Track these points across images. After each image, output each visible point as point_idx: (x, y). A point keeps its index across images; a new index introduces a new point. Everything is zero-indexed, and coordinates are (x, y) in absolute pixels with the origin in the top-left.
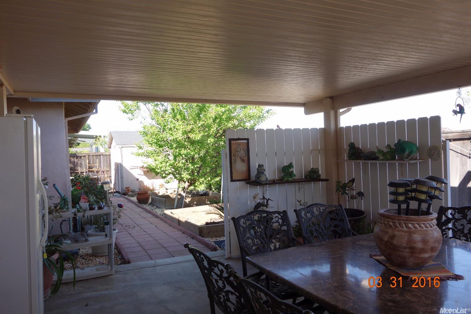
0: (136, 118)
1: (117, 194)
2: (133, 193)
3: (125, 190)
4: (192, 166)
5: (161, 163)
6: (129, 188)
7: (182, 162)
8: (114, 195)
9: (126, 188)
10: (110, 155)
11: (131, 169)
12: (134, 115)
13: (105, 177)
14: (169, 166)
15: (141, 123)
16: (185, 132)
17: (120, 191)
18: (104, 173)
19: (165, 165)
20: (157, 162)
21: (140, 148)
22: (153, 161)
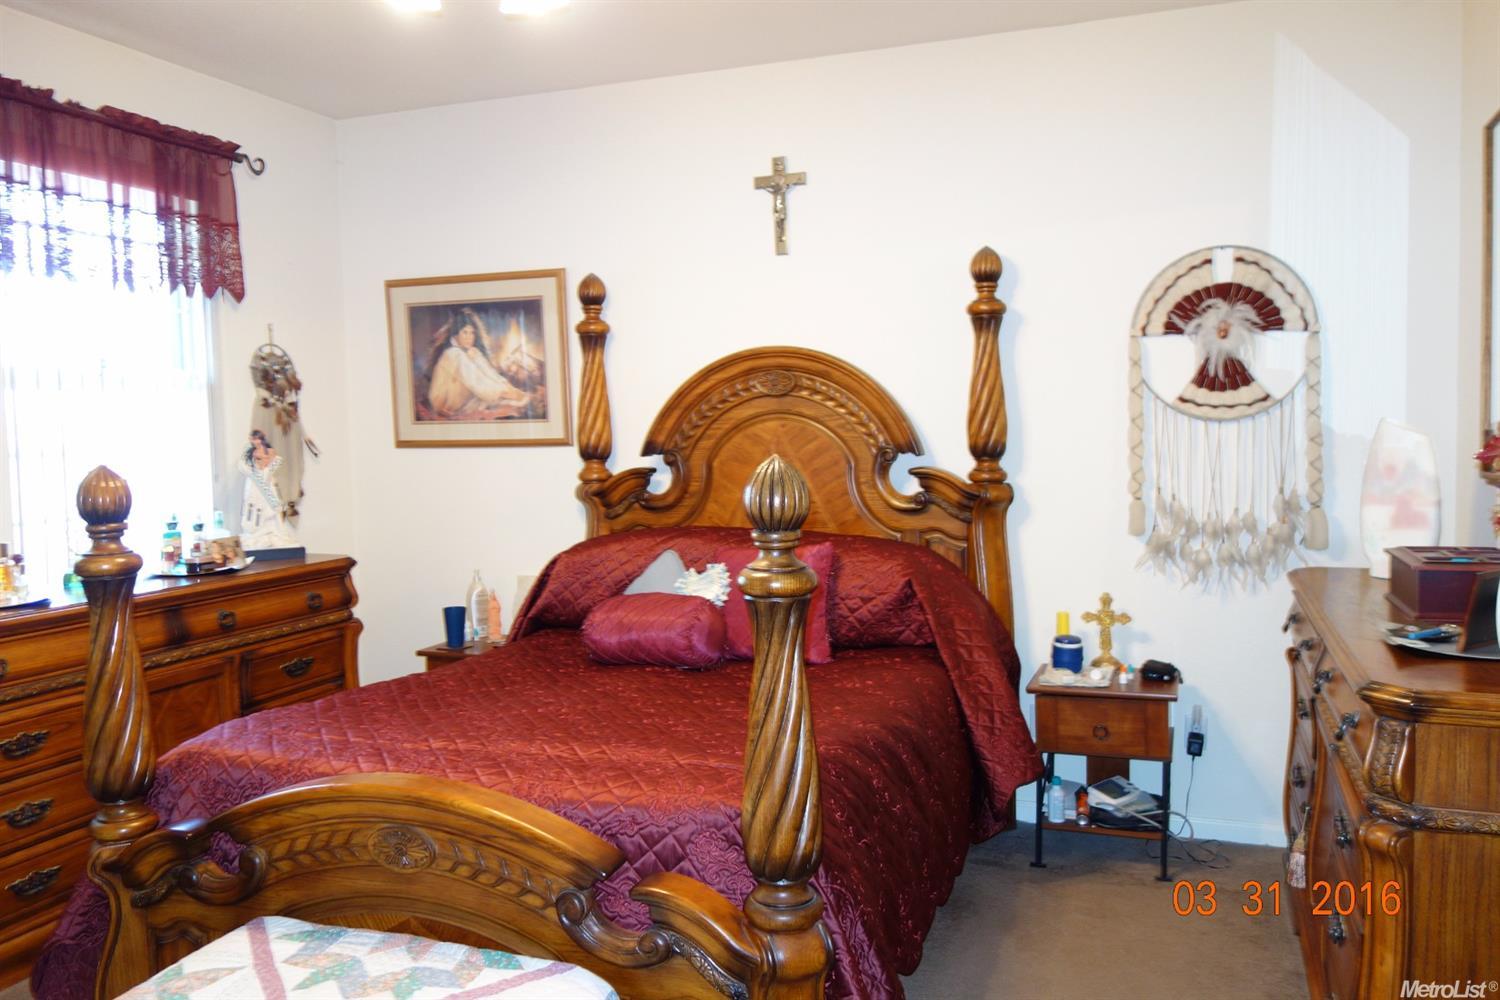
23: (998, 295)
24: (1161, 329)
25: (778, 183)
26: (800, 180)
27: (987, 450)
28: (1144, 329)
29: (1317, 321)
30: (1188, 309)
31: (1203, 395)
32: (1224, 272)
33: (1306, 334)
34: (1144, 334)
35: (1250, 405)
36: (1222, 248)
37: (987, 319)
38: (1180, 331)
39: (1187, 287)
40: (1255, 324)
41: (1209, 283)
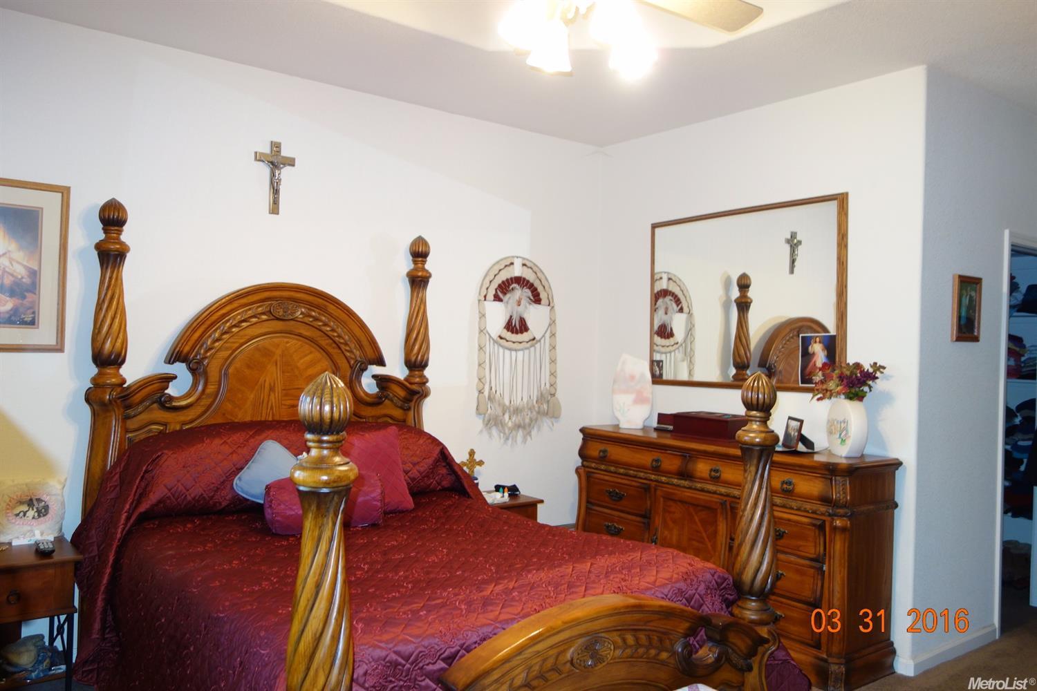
23: (427, 266)
24: (492, 298)
25: (276, 161)
26: (291, 162)
27: (416, 364)
28: (485, 297)
29: (553, 301)
30: (504, 288)
31: (508, 335)
32: (517, 271)
33: (549, 308)
34: (485, 300)
35: (527, 342)
36: (517, 257)
37: (418, 281)
38: (500, 300)
39: (504, 276)
40: (530, 299)
41: (513, 276)
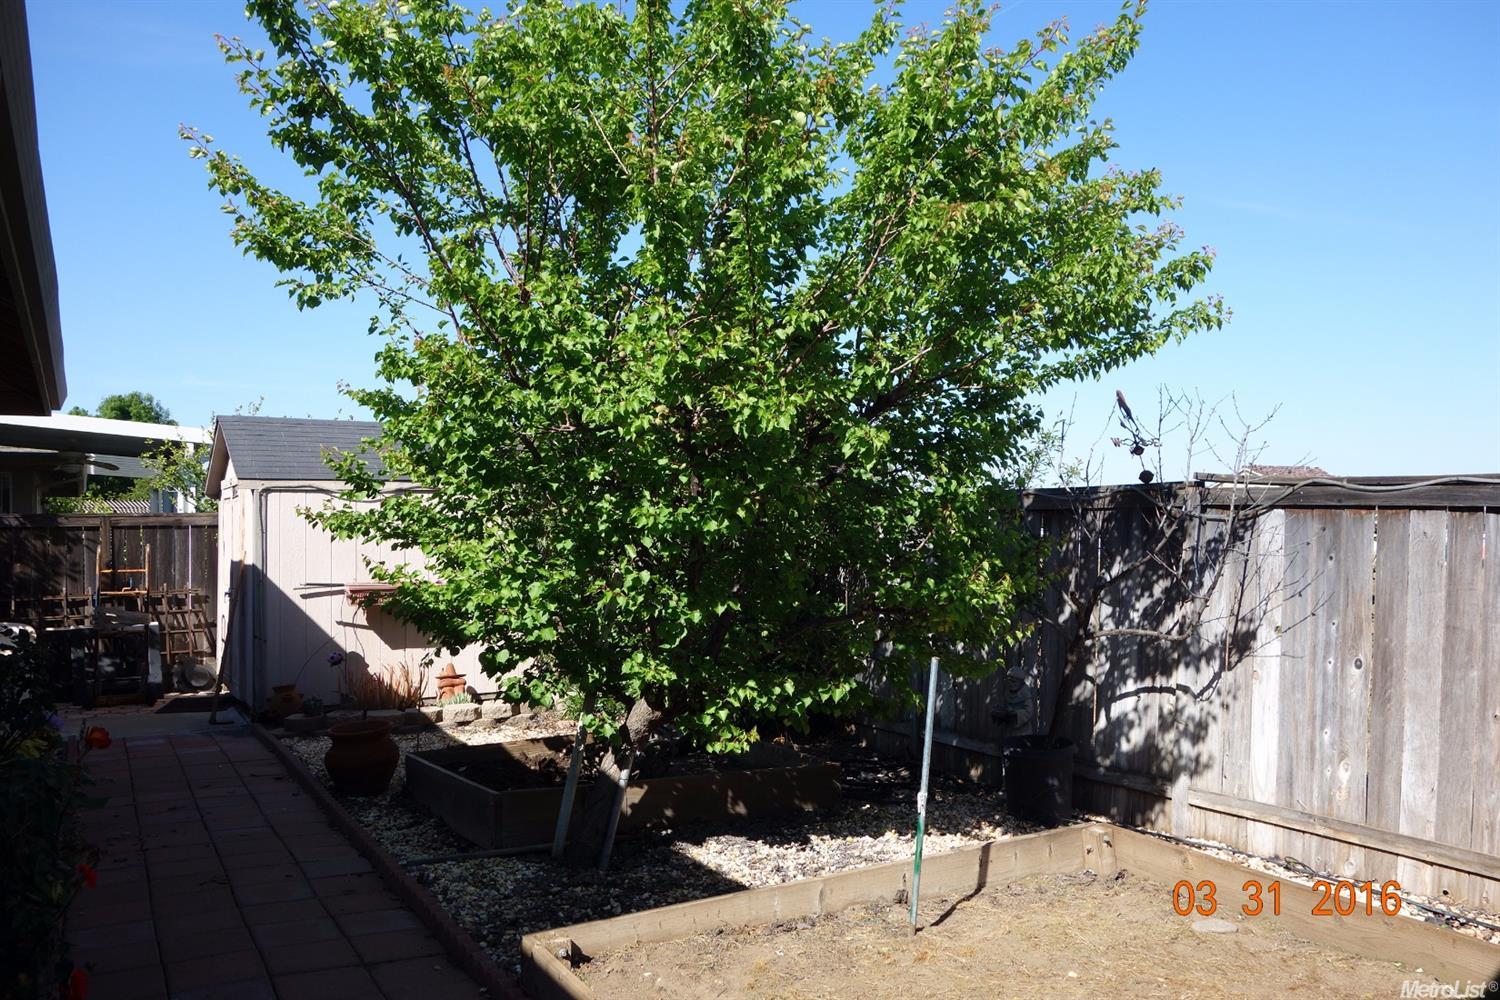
0: (346, 293)
1: (231, 714)
2: (313, 718)
3: (269, 700)
4: (691, 606)
5: (492, 581)
6: (291, 687)
7: (637, 580)
8: (220, 716)
9: (277, 690)
10: (216, 527)
11: (304, 597)
12: (329, 278)
13: (186, 627)
14: (542, 606)
15: (372, 330)
16: (687, 379)
17: (250, 701)
18: (185, 609)
19: (515, 594)
20: (464, 577)
21: (359, 488)
22: (432, 568)
